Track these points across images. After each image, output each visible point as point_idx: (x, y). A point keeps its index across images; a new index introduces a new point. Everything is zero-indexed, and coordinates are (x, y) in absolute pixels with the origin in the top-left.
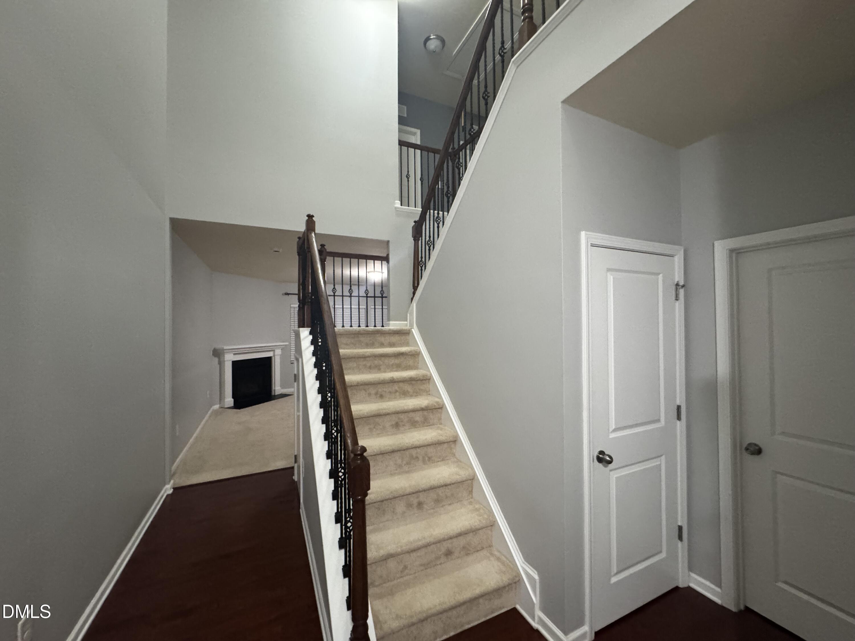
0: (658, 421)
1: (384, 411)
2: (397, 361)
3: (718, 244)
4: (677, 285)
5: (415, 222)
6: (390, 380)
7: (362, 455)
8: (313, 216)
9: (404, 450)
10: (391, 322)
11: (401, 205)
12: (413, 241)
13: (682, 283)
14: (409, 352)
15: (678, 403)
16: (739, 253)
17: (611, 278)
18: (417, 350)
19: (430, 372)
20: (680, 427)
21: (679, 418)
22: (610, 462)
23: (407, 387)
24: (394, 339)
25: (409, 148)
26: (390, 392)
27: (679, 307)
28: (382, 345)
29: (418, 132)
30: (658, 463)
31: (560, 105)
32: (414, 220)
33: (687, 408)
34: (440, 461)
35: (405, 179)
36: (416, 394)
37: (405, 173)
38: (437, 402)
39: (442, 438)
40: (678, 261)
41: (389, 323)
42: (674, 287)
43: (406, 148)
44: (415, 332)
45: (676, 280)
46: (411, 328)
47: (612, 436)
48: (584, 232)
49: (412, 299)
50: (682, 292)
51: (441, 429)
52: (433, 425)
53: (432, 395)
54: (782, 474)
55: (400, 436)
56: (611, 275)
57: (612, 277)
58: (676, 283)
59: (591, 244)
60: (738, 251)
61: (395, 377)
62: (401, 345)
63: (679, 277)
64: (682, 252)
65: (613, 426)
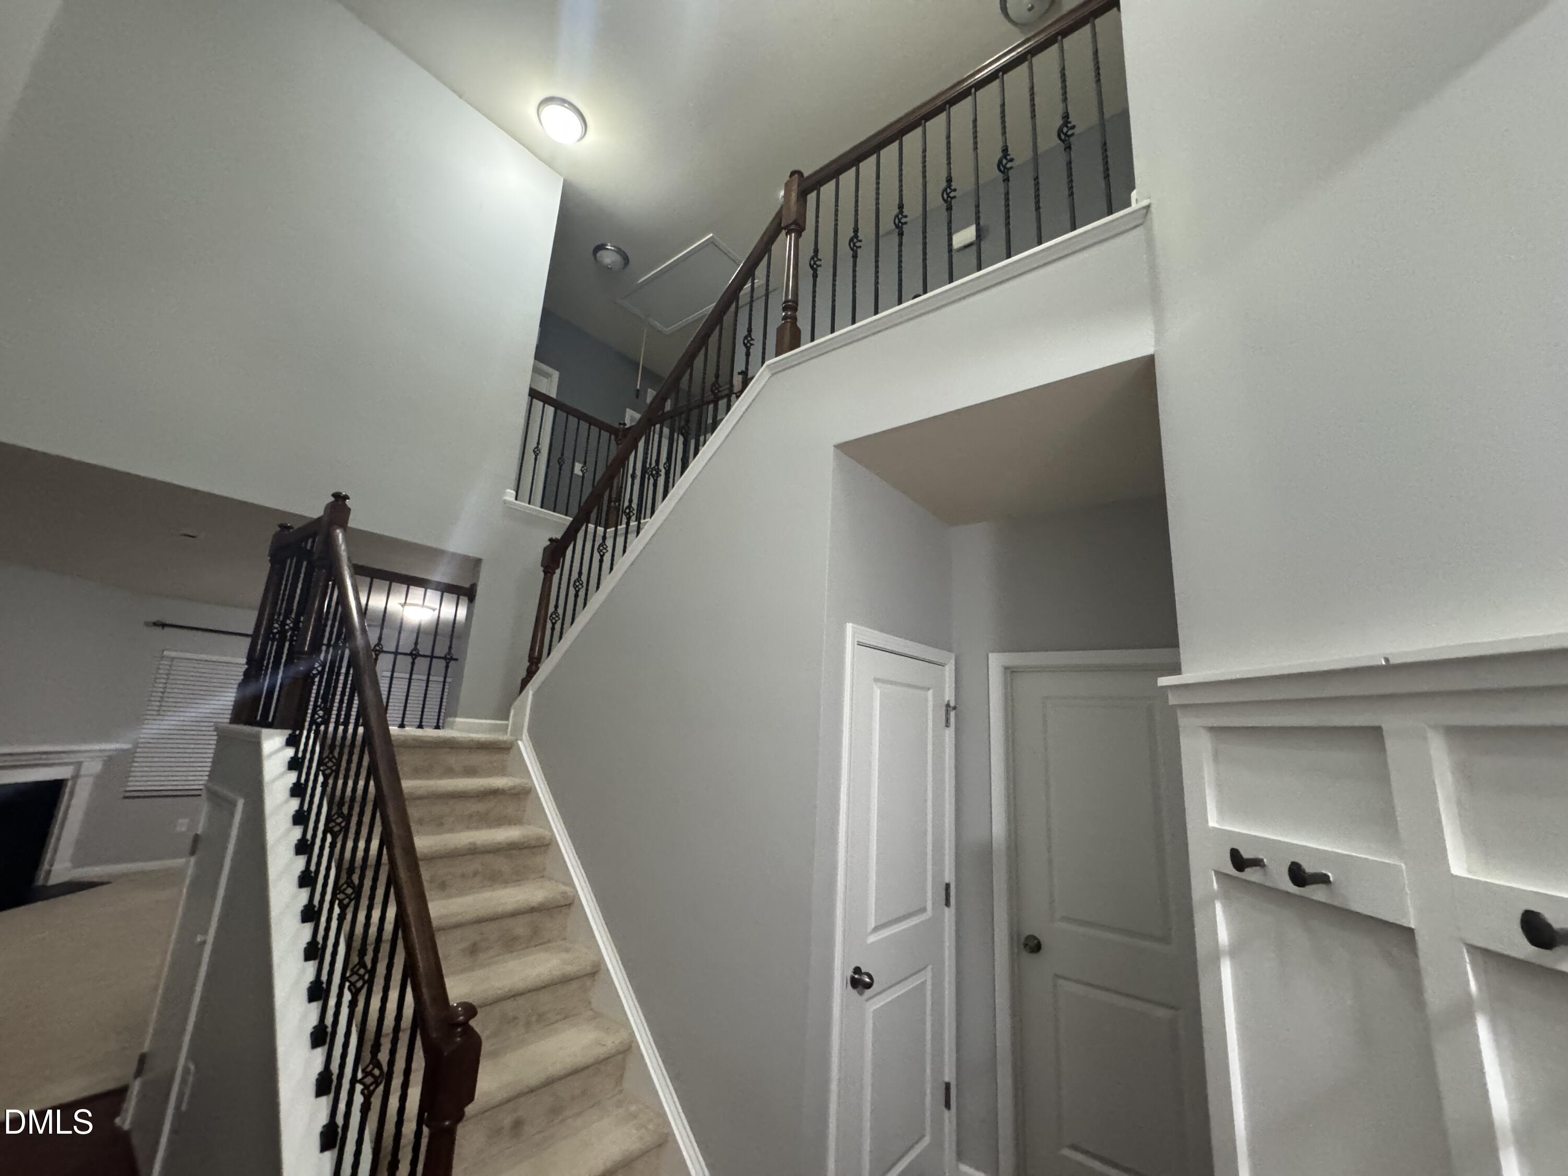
0: (924, 910)
1: (454, 920)
2: (480, 807)
3: (993, 657)
4: (948, 705)
5: (551, 540)
6: (470, 849)
7: (465, 1024)
8: (346, 497)
9: (490, 1004)
10: (458, 719)
11: (516, 499)
12: (542, 574)
13: (952, 704)
14: (510, 789)
15: (947, 881)
16: (1015, 672)
17: (877, 692)
18: (527, 784)
19: (551, 830)
20: (949, 914)
21: (947, 903)
22: (869, 986)
23: (501, 864)
24: (477, 759)
25: (546, 405)
26: (463, 876)
27: (949, 735)
28: (450, 772)
29: (556, 375)
30: (923, 980)
31: (832, 449)
32: (550, 536)
33: (957, 887)
34: (560, 1020)
35: (530, 456)
36: (518, 877)
37: (532, 444)
38: (564, 893)
39: (570, 969)
40: (949, 671)
41: (455, 722)
42: (944, 708)
43: (541, 404)
44: (525, 747)
45: (947, 699)
46: (514, 738)
47: (872, 939)
48: (851, 624)
49: (525, 683)
50: (952, 714)
51: (567, 950)
52: (549, 941)
53: (550, 879)
54: (1065, 978)
55: (480, 973)
56: (880, 688)
57: (879, 691)
58: (946, 703)
59: (858, 642)
60: (1012, 670)
61: (479, 842)
62: (490, 773)
63: (949, 696)
64: (953, 662)
65: (872, 924)
